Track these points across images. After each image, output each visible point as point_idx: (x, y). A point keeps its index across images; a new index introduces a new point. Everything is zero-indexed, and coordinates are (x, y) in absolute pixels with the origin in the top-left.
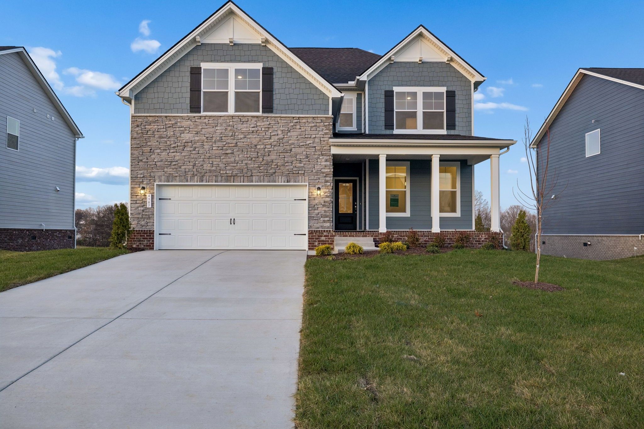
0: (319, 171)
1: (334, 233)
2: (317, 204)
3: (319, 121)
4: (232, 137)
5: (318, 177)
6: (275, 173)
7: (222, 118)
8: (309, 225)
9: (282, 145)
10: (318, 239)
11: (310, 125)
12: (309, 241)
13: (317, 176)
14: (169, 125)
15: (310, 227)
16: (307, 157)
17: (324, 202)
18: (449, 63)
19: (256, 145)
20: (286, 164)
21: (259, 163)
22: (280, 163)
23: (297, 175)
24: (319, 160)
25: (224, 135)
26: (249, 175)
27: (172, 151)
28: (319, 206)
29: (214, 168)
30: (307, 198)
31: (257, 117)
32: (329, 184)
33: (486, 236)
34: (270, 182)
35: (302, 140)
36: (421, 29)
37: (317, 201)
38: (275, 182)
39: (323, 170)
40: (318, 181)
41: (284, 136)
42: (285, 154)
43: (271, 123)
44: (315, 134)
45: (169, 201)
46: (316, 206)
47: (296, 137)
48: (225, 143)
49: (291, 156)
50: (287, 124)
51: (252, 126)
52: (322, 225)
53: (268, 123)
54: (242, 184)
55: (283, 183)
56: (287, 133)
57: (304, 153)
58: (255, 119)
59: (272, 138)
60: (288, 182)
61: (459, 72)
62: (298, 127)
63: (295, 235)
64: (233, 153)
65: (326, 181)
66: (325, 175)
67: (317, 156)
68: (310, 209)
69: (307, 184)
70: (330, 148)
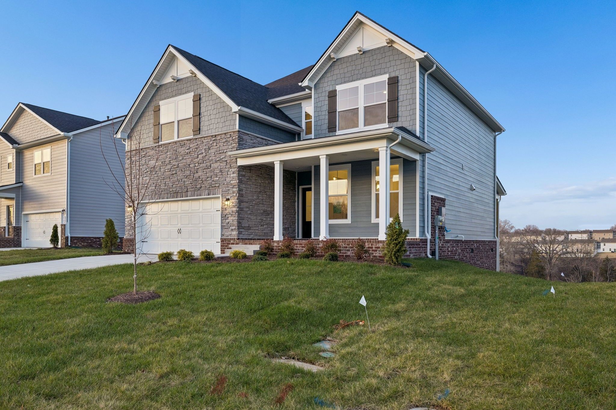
0: (228, 183)
1: (238, 241)
2: (228, 214)
3: (229, 136)
4: (176, 160)
5: (228, 189)
6: (201, 187)
7: (170, 145)
8: (222, 233)
9: (205, 162)
10: (226, 246)
11: (223, 141)
12: (221, 248)
13: (228, 187)
14: (143, 156)
15: (222, 235)
16: (221, 171)
17: (232, 212)
18: (390, 45)
19: (189, 165)
20: (208, 179)
21: (191, 180)
22: (204, 177)
23: (215, 188)
24: (229, 173)
25: (171, 159)
26: (185, 191)
27: (145, 176)
28: (229, 216)
29: (166, 187)
30: (220, 209)
31: (190, 140)
32: (235, 194)
33: (369, 245)
34: (197, 196)
35: (218, 156)
36: (359, 17)
37: (227, 212)
38: (201, 196)
39: (232, 182)
40: (228, 192)
41: (206, 154)
42: (207, 170)
43: (198, 143)
44: (226, 148)
45: (146, 215)
46: (227, 216)
47: (214, 153)
48: (172, 165)
49: (211, 171)
50: (208, 142)
51: (187, 148)
52: (230, 233)
53: (196, 144)
54: (176, 199)
55: (205, 197)
56: (208, 151)
57: (219, 167)
58: (189, 142)
59: (199, 157)
60: (208, 195)
61: (402, 53)
62: (215, 144)
63: (217, 242)
64: (176, 173)
65: (233, 193)
66: (232, 186)
67: (227, 169)
68: (223, 219)
69: (220, 196)
70: (237, 161)
